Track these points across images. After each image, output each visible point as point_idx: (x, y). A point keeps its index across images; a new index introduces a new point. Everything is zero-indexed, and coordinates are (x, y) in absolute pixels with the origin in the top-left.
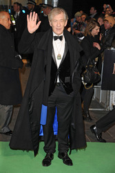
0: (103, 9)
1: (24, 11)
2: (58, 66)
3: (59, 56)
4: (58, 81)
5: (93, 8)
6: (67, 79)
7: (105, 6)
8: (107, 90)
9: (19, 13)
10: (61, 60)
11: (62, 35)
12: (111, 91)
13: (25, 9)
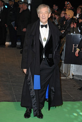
0: (65, 5)
1: (6, 7)
2: (44, 46)
3: (45, 39)
4: (44, 57)
5: (54, 5)
6: (50, 56)
7: (66, 3)
8: (68, 63)
9: (2, 8)
10: (46, 42)
11: (47, 24)
12: (71, 65)
13: (7, 5)
